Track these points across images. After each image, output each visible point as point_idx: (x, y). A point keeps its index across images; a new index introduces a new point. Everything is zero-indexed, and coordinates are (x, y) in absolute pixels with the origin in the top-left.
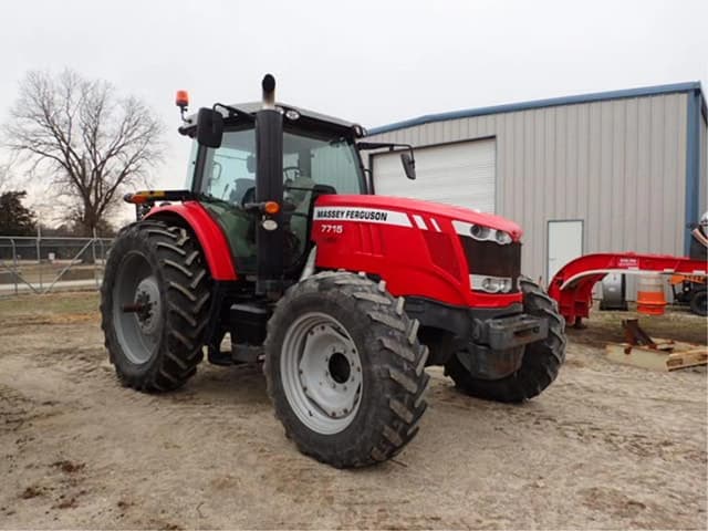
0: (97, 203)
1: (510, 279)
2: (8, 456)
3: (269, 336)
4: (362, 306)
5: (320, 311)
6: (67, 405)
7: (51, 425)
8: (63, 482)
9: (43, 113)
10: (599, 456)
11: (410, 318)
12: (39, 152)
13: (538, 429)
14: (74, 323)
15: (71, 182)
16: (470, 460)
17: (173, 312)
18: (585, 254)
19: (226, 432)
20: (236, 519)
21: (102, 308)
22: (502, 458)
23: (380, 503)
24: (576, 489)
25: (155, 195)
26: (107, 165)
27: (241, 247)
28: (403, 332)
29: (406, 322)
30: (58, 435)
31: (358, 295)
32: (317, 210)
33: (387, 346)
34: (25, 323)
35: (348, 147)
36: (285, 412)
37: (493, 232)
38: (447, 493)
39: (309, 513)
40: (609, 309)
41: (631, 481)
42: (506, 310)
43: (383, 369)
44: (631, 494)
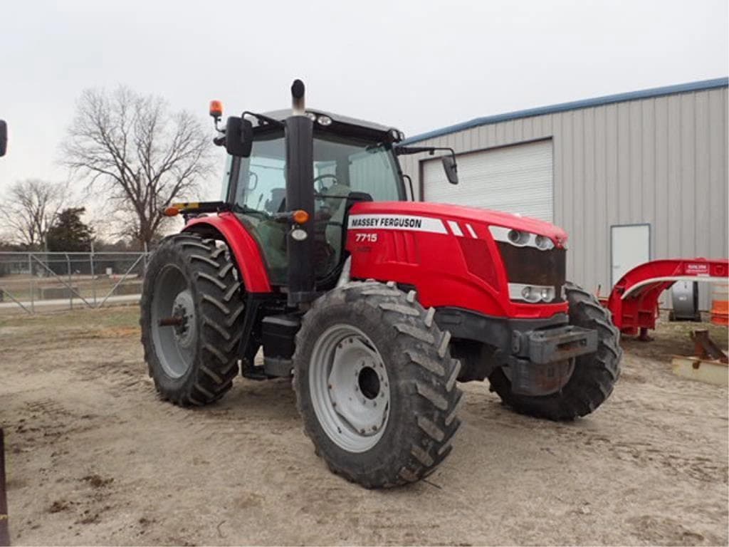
0: (151, 218)
1: (553, 287)
2: (41, 470)
3: (298, 350)
4: (388, 318)
5: (347, 323)
6: (105, 419)
7: (87, 439)
8: (90, 496)
9: (99, 130)
10: (654, 481)
11: (442, 330)
12: (95, 169)
13: (588, 450)
14: (122, 337)
15: (127, 198)
16: (510, 481)
17: (207, 325)
18: (653, 260)
19: (256, 449)
20: (255, 539)
21: (142, 322)
22: (545, 480)
23: (407, 526)
24: (625, 516)
25: (189, 207)
26: (161, 180)
27: (275, 259)
28: (432, 345)
29: (435, 335)
30: (92, 450)
31: (385, 306)
32: (351, 218)
33: (413, 359)
34: (76, 337)
35: (385, 153)
36: (314, 428)
37: (533, 237)
38: (481, 518)
39: (332, 535)
40: (679, 319)
41: (689, 509)
42: (549, 321)
43: (411, 384)
44: (688, 523)
